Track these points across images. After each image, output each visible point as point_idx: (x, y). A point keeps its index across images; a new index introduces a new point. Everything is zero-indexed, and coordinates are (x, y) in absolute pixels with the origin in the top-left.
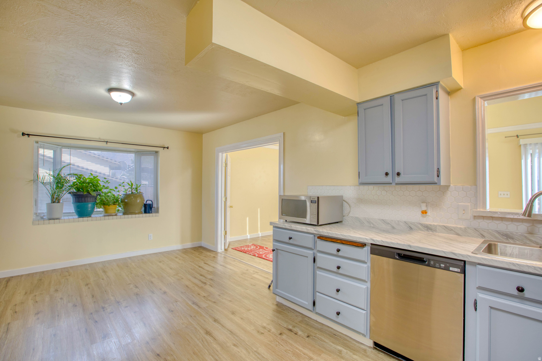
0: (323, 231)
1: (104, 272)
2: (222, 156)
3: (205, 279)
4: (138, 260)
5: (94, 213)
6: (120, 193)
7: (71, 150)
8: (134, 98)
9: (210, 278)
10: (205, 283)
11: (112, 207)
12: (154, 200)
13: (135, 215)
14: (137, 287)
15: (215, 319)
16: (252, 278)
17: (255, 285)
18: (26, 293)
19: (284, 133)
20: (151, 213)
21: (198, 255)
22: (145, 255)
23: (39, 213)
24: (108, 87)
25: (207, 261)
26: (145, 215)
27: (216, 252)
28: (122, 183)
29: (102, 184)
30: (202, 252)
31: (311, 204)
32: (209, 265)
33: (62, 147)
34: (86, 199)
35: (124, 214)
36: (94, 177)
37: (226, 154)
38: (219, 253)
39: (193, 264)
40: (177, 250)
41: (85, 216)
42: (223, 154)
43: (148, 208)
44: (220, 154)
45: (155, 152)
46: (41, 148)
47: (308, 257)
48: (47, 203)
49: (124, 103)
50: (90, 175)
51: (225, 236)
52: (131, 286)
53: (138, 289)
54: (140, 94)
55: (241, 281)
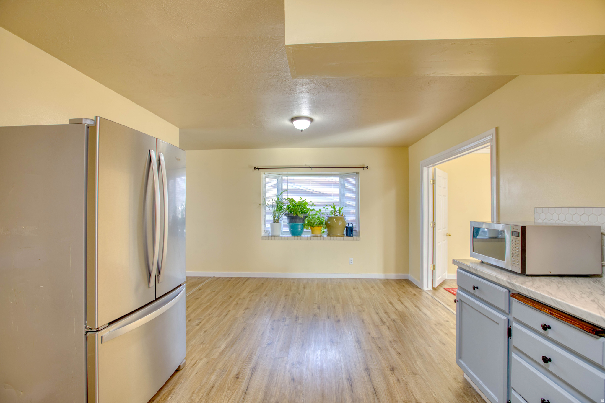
0: (520, 286)
1: (304, 288)
2: (428, 172)
3: (387, 318)
4: (336, 283)
5: (303, 233)
6: (325, 215)
7: (288, 178)
8: (313, 123)
9: (393, 319)
10: (384, 323)
11: (317, 228)
12: (356, 223)
13: (336, 238)
14: (319, 308)
15: (367, 367)
16: (447, 334)
17: (445, 344)
18: (250, 292)
19: (497, 129)
20: (353, 236)
21: (397, 289)
22: (346, 279)
23: (266, 230)
24: (291, 117)
25: (402, 298)
26: (345, 238)
27: (421, 289)
28: (326, 206)
29: (308, 207)
30: (404, 286)
31: (512, 237)
32: (402, 303)
33: (282, 176)
34: (296, 220)
35: (329, 235)
36: (303, 200)
37: (434, 168)
38: (423, 291)
39: (385, 298)
40: (378, 279)
41: (296, 235)
42: (429, 168)
43: (349, 231)
44: (425, 169)
45: (355, 173)
46: (267, 178)
47: (498, 324)
48: (271, 223)
49: (304, 130)
50: (300, 198)
51: (433, 271)
52: (316, 306)
53: (320, 310)
54: (317, 118)
55: (429, 332)
